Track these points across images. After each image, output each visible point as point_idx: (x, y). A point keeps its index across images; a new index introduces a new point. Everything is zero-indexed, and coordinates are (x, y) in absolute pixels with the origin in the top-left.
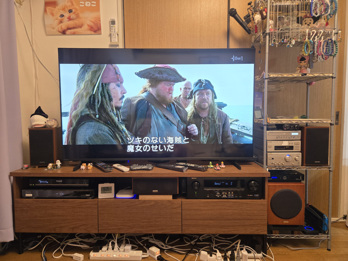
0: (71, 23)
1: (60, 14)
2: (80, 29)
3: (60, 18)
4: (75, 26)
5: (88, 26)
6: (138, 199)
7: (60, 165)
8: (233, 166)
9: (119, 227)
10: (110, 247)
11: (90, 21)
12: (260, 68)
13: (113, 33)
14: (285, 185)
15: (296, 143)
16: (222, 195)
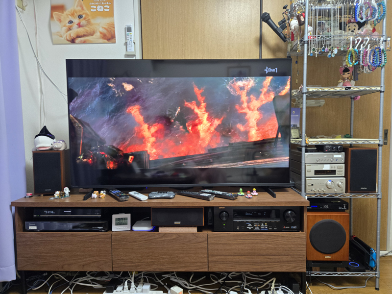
0: (81, 31)
1: (69, 20)
2: (91, 37)
3: (68, 25)
4: (86, 34)
5: (101, 33)
6: (158, 231)
7: (69, 193)
8: (267, 193)
9: (136, 264)
10: (126, 286)
11: (103, 27)
12: (297, 80)
13: (128, 41)
14: (326, 215)
15: (339, 167)
16: (254, 227)
